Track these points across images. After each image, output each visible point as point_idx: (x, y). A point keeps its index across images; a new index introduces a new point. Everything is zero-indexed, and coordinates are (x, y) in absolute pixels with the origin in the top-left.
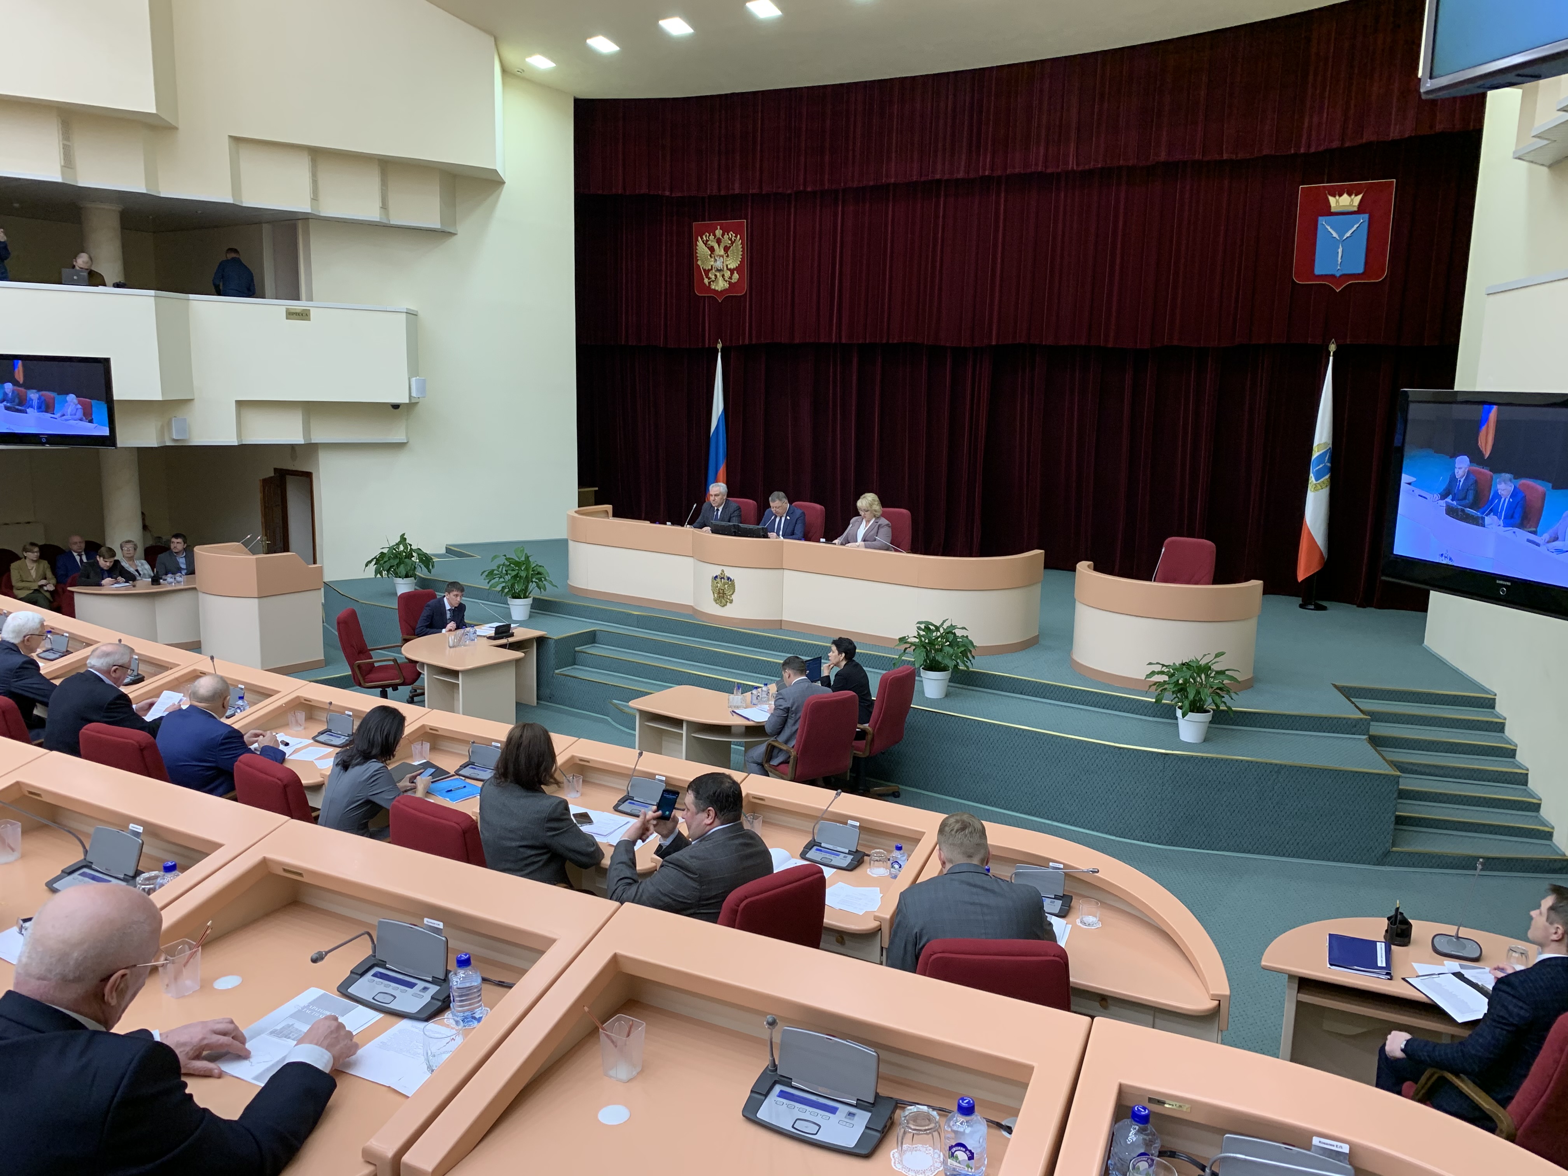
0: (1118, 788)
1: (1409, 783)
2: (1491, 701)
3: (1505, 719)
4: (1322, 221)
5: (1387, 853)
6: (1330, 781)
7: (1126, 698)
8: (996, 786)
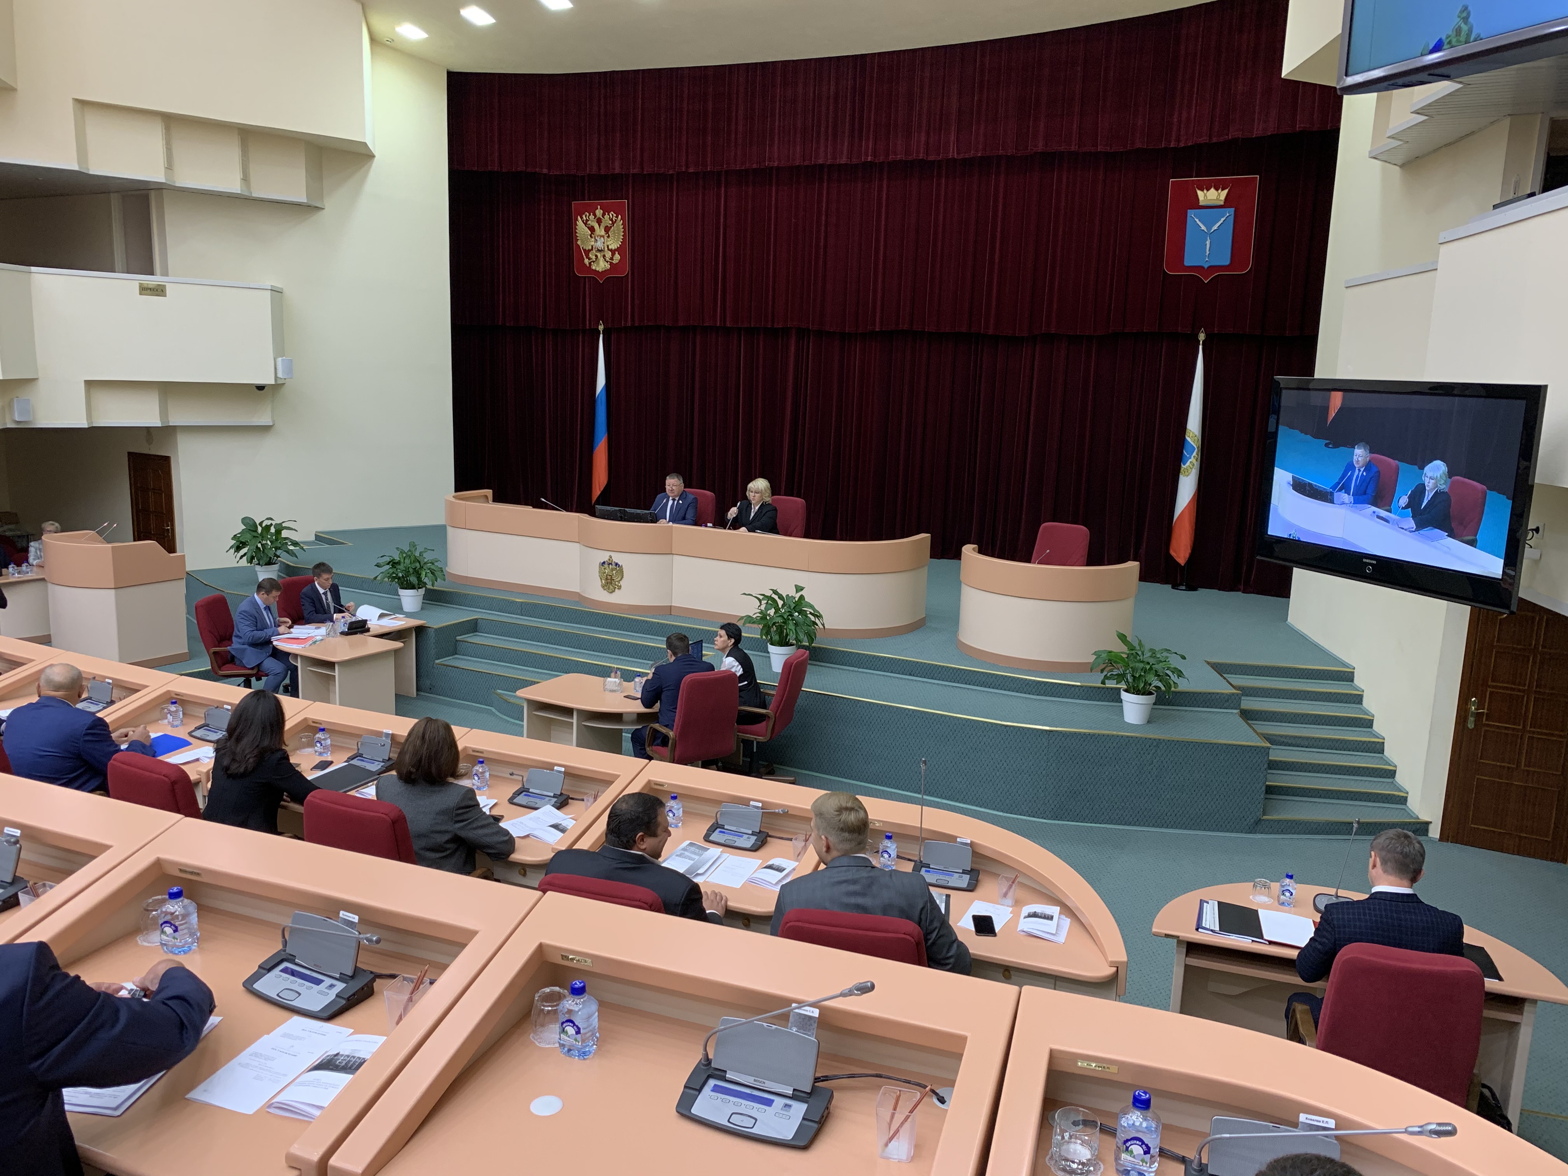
0: (1005, 765)
1: (1279, 754)
2: (1350, 674)
3: (1363, 691)
4: (1191, 213)
5: (1258, 822)
6: (1205, 753)
7: (1010, 677)
8: (887, 766)
